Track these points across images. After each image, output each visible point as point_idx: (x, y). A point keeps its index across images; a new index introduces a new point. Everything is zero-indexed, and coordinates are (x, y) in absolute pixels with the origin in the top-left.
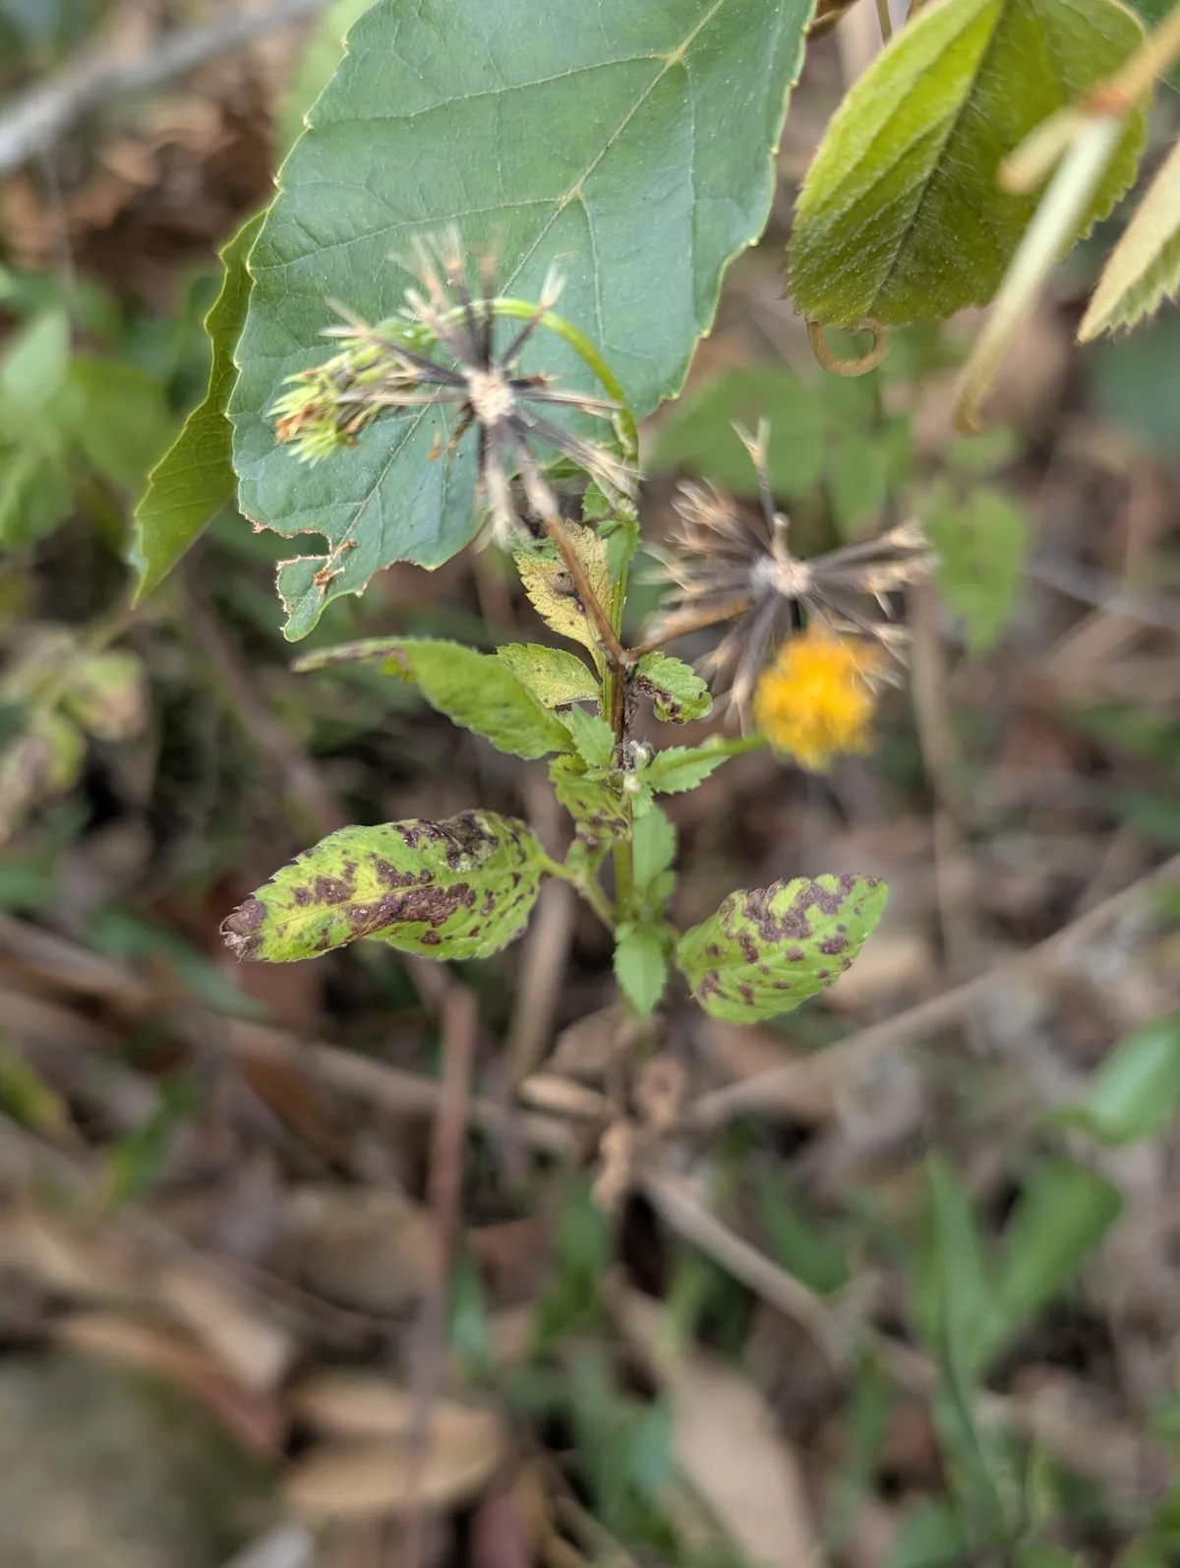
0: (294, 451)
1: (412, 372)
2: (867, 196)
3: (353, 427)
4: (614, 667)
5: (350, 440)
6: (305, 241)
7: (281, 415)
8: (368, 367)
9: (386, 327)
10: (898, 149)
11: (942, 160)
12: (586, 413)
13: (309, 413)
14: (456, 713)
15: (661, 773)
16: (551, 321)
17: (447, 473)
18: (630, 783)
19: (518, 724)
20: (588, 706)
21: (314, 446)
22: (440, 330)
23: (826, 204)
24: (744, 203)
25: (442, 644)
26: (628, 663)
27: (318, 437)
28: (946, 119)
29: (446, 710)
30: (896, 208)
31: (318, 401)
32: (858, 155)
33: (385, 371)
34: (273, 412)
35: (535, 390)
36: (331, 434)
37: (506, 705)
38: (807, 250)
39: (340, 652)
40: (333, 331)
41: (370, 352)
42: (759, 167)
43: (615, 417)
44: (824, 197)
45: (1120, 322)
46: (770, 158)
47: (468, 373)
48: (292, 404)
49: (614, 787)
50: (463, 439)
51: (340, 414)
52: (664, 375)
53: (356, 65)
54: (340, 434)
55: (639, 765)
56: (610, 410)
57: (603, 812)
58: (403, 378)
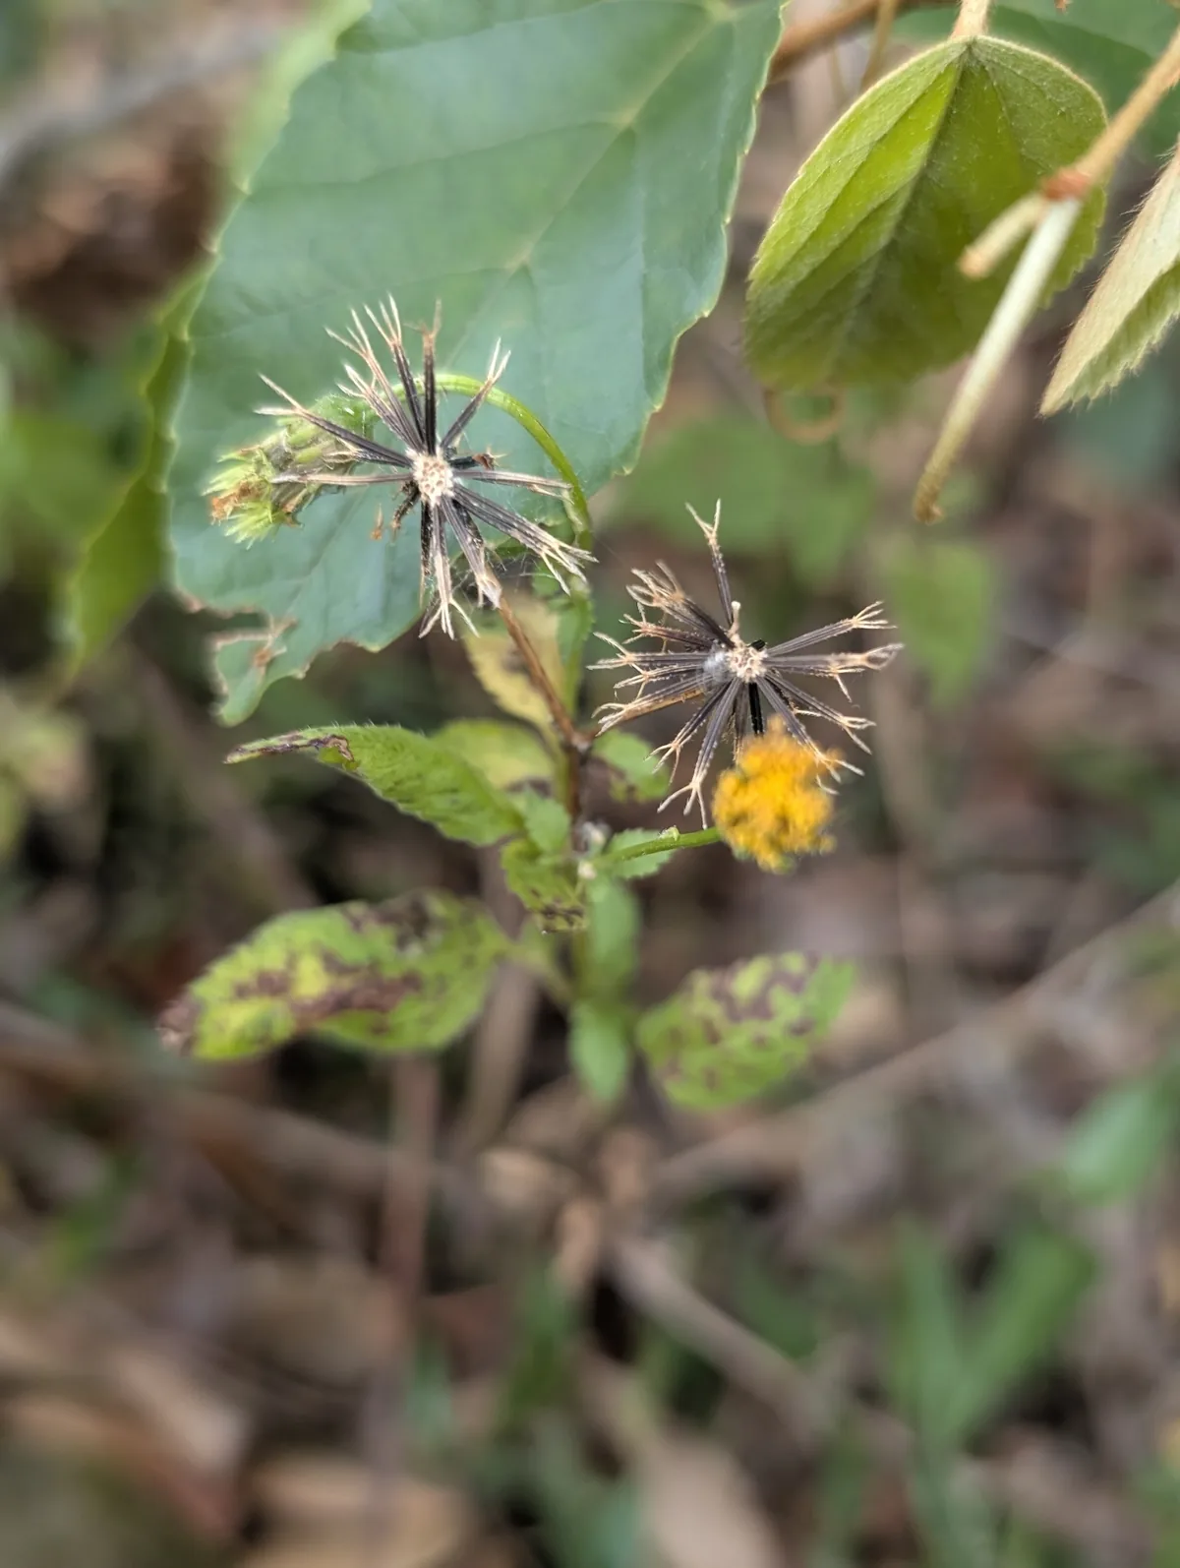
0: (230, 531)
1: (352, 450)
2: (824, 264)
3: (290, 508)
4: (568, 748)
5: (289, 519)
6: (244, 310)
7: (216, 494)
8: (308, 446)
9: (324, 405)
10: (853, 217)
11: (900, 228)
12: (535, 492)
13: (245, 491)
14: (401, 801)
15: (617, 861)
16: (496, 396)
17: (391, 552)
18: (586, 870)
19: (467, 809)
20: (541, 788)
21: (249, 526)
22: (380, 407)
23: (782, 274)
24: (698, 274)
25: (386, 729)
26: (581, 744)
27: (255, 518)
28: (903, 188)
29: (391, 799)
30: (851, 278)
31: (255, 479)
32: (814, 224)
33: (324, 449)
34: (209, 491)
35: (480, 468)
36: (268, 513)
37: (454, 791)
38: (762, 321)
39: (276, 742)
40: (267, 411)
41: (308, 429)
42: (711, 236)
43: (566, 495)
44: (779, 268)
45: (1082, 394)
46: (723, 227)
47: (410, 453)
48: (225, 482)
49: (569, 873)
50: (405, 519)
51: (278, 493)
52: (615, 450)
53: (296, 129)
54: (276, 514)
55: (595, 850)
56: (558, 489)
57: (558, 901)
58: (345, 457)
